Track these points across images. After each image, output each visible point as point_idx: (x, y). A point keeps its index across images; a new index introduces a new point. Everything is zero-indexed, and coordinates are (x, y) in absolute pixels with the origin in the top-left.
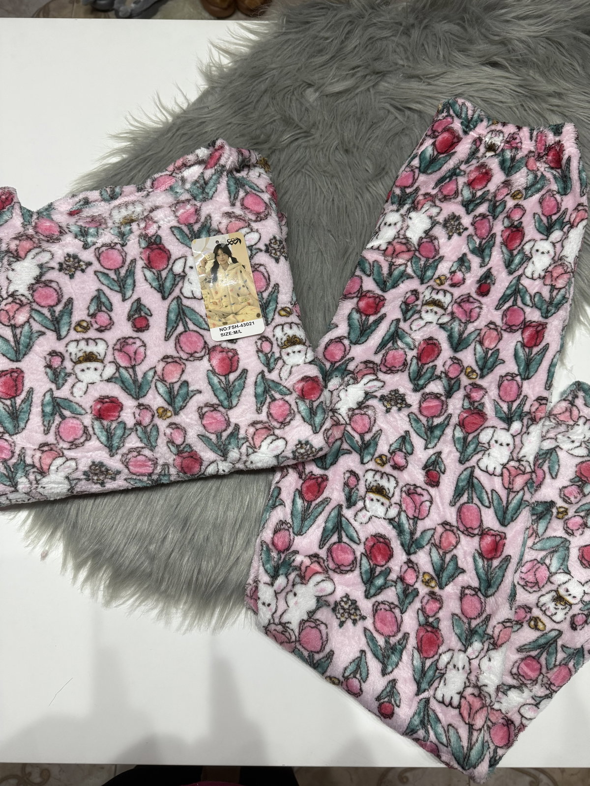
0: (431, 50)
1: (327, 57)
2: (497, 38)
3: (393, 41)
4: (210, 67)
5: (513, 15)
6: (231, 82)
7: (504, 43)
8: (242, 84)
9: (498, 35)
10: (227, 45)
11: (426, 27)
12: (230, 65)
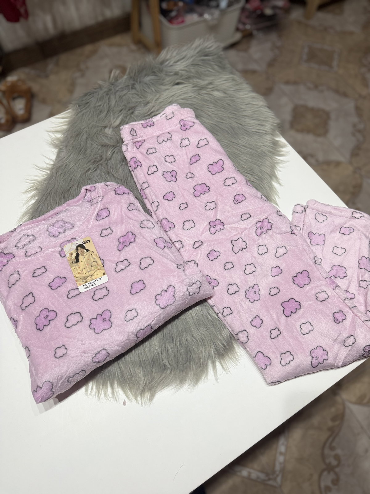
0: (148, 90)
1: (106, 112)
2: (172, 74)
3: (130, 94)
4: (53, 141)
5: (172, 62)
6: (68, 143)
7: (176, 74)
8: (74, 141)
9: (172, 72)
10: (55, 128)
11: (140, 82)
12: (62, 136)
